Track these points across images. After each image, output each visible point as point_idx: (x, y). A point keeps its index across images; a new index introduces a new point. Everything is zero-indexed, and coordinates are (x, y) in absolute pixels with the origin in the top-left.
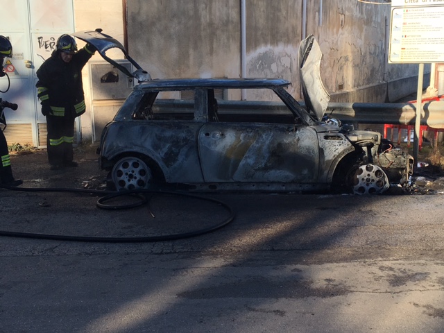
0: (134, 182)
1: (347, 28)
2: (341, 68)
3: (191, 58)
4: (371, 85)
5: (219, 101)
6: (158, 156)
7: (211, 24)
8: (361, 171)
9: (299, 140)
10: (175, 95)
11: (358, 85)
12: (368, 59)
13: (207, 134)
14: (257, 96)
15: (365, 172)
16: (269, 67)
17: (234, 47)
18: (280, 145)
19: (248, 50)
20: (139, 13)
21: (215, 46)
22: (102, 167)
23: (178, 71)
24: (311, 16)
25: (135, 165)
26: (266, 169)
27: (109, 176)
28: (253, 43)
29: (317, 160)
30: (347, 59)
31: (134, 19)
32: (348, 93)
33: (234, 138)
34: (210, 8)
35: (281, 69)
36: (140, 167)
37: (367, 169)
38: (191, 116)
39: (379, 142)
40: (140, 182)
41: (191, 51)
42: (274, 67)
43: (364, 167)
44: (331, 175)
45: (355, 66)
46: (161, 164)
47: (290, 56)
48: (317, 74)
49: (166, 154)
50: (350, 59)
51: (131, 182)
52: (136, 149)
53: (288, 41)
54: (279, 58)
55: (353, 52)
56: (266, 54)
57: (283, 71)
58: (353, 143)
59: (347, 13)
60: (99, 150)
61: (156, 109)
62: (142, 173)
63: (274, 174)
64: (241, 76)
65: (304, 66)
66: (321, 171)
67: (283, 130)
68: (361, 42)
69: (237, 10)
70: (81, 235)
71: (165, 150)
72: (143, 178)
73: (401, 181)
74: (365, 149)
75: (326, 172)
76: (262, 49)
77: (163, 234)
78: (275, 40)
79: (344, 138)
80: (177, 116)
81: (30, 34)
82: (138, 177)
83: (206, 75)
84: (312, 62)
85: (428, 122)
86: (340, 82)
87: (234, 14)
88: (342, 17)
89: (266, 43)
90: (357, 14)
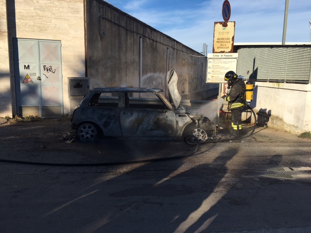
0: (89, 136)
1: (186, 67)
2: (183, 84)
3: (117, 77)
4: (196, 92)
5: (130, 98)
6: (100, 123)
7: (126, 63)
8: (195, 131)
9: (167, 117)
11: (191, 92)
12: (195, 80)
13: (124, 114)
14: (146, 95)
15: (197, 132)
16: (152, 83)
17: (137, 73)
18: (158, 119)
19: (143, 75)
20: (93, 56)
21: (128, 72)
23: (110, 83)
24: (171, 60)
25: (89, 127)
26: (152, 130)
28: (145, 72)
29: (175, 126)
30: (186, 80)
31: (90, 59)
32: (186, 95)
33: (137, 115)
34: (126, 56)
35: (157, 83)
36: (92, 129)
37: (198, 130)
38: (117, 104)
39: (203, 118)
40: (92, 136)
41: (117, 75)
42: (154, 82)
44: (182, 133)
45: (190, 83)
47: (161, 78)
48: (175, 84)
53: (161, 72)
54: (157, 79)
55: (188, 77)
56: (151, 76)
57: (158, 85)
59: (186, 60)
60: (72, 120)
62: (93, 131)
64: (139, 86)
65: (170, 83)
66: (177, 131)
67: (160, 112)
68: (192, 73)
69: (138, 57)
73: (213, 136)
74: (197, 121)
75: (179, 132)
76: (149, 75)
78: (155, 71)
79: (187, 116)
81: (40, 64)
82: (91, 133)
83: (123, 86)
84: (173, 82)
85: (223, 109)
86: (183, 90)
87: (137, 59)
88: (184, 62)
89: (151, 72)
90: (190, 61)
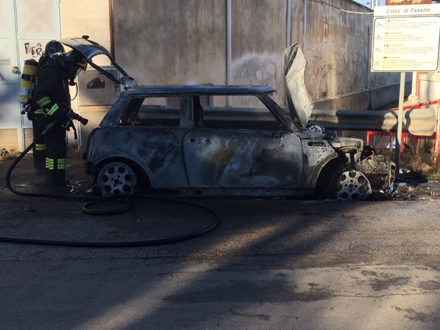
0: (120, 187)
1: (331, 37)
2: (325, 76)
3: (177, 64)
4: (354, 92)
5: (205, 108)
6: (143, 162)
7: (197, 32)
8: (345, 177)
9: (283, 146)
10: (161, 102)
11: (342, 93)
12: (351, 67)
13: (193, 140)
14: (242, 103)
15: (348, 178)
16: (255, 75)
17: (220, 55)
18: (264, 151)
19: (233, 58)
20: (125, 20)
21: (201, 53)
22: (88, 173)
23: (164, 78)
24: (295, 24)
25: (121, 170)
26: (251, 174)
27: (95, 181)
28: (238, 51)
29: (301, 165)
30: (330, 67)
31: (120, 27)
32: (331, 100)
33: (219, 145)
34: (197, 16)
35: (265, 76)
36: (126, 173)
37: (350, 175)
38: (177, 122)
39: (362, 149)
40: (126, 188)
41: (177, 59)
42: (259, 74)
43: (347, 174)
44: (315, 181)
45: (339, 74)
46: (147, 169)
47: (274, 64)
48: (301, 82)
49: (152, 159)
50: (334, 67)
51: (117, 187)
52: (121, 155)
53: (273, 50)
54: (264, 65)
55: (337, 61)
56: (251, 61)
57: (268, 79)
58: (337, 150)
59: (331, 22)
60: (85, 156)
61: (142, 115)
62: (128, 178)
63: (259, 180)
64: (226, 82)
65: (288, 74)
66: (305, 177)
67: (267, 137)
68: (344, 51)
69: (222, 18)
70: (67, 240)
71: (151, 155)
72: (128, 183)
73: (383, 187)
74: (348, 155)
75: (310, 178)
76: (247, 57)
77: (149, 239)
78: (260, 48)
79: (327, 144)
80: (162, 122)
81: (17, 40)
82: (124, 182)
83: (192, 82)
84: (296, 70)
85: (410, 129)
86: (324, 89)
87: (219, 22)
88: (326, 26)
89: (251, 50)
90: (340, 22)
